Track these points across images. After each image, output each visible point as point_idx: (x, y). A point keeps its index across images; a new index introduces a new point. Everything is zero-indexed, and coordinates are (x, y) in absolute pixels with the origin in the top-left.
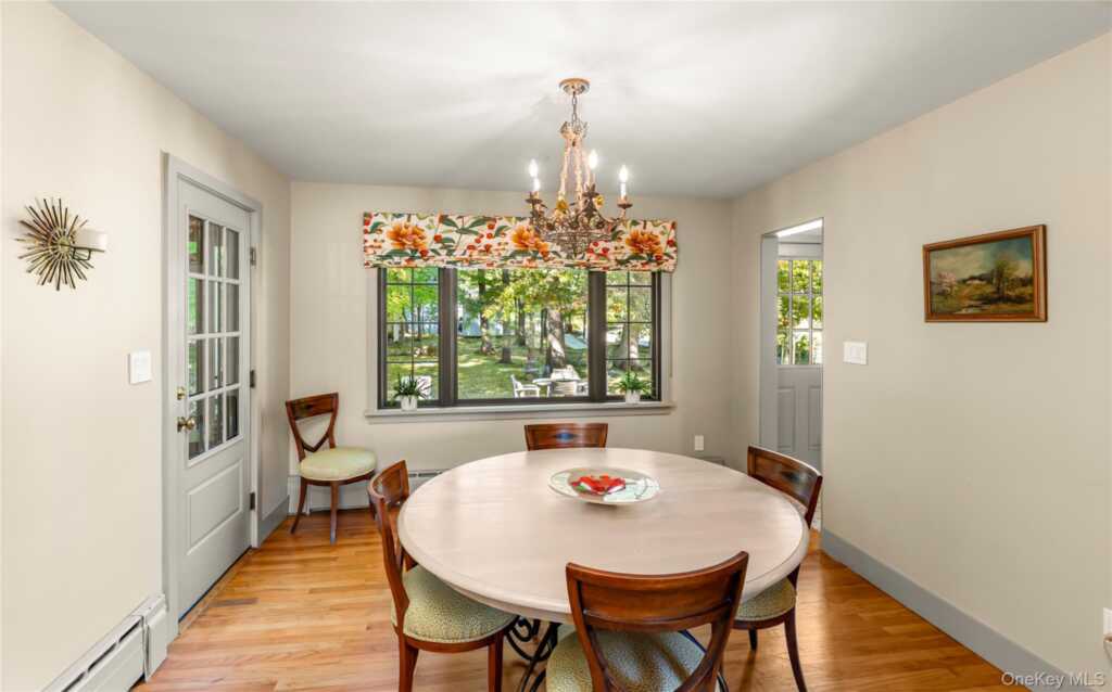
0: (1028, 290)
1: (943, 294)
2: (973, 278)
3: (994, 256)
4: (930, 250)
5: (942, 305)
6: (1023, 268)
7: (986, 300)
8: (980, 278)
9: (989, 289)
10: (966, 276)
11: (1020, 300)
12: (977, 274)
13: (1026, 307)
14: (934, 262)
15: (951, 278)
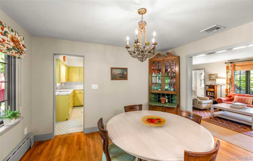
0: (126, 76)
1: (114, 76)
2: (119, 74)
3: (122, 71)
4: (112, 69)
5: (114, 77)
6: (125, 73)
7: (121, 77)
8: (120, 74)
9: (121, 76)
10: (118, 73)
11: (125, 77)
12: (120, 73)
13: (126, 78)
14: (113, 70)
15: (116, 73)
